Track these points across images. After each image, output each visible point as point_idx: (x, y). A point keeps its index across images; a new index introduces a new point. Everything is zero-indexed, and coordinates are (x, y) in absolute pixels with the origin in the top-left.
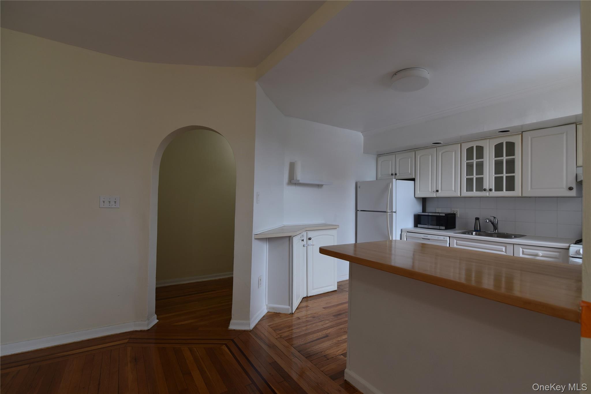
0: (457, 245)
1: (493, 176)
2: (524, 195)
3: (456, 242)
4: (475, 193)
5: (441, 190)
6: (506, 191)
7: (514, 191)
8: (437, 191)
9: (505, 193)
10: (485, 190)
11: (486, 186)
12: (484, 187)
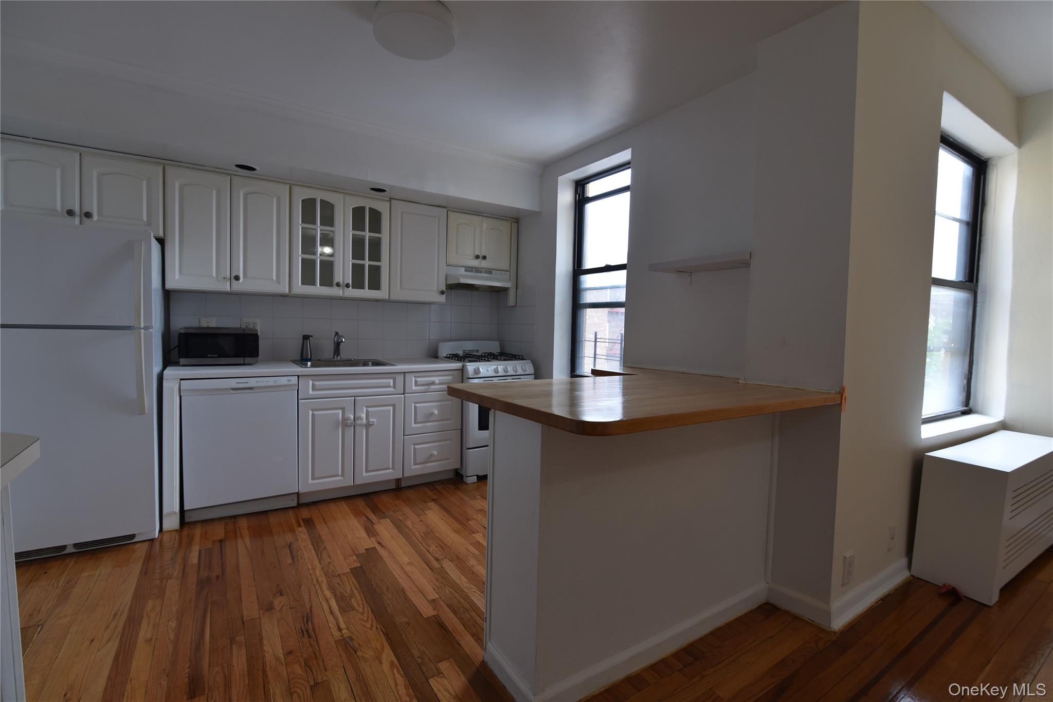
0: (314, 389)
1: (350, 261)
2: (392, 298)
3: (313, 384)
4: (317, 289)
5: (245, 276)
6: (368, 289)
7: (379, 290)
8: (237, 278)
9: (366, 293)
10: (338, 285)
11: (338, 277)
12: (336, 280)
